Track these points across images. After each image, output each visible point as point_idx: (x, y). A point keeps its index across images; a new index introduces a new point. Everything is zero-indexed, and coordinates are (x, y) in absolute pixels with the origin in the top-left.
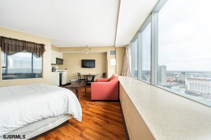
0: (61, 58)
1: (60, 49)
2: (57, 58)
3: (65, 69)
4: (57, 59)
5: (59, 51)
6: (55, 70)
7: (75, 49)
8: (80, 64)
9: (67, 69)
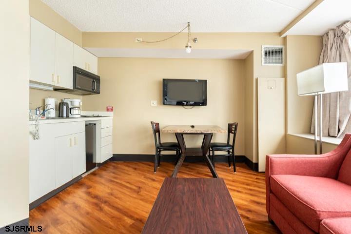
0: (94, 70)
1: (87, 39)
2: (75, 68)
3: (108, 110)
4: (77, 71)
5: (83, 46)
6: (70, 110)
7: (141, 40)
8: (156, 92)
9: (112, 110)
